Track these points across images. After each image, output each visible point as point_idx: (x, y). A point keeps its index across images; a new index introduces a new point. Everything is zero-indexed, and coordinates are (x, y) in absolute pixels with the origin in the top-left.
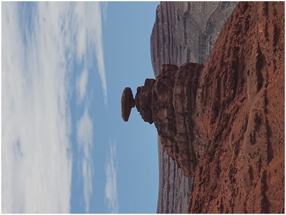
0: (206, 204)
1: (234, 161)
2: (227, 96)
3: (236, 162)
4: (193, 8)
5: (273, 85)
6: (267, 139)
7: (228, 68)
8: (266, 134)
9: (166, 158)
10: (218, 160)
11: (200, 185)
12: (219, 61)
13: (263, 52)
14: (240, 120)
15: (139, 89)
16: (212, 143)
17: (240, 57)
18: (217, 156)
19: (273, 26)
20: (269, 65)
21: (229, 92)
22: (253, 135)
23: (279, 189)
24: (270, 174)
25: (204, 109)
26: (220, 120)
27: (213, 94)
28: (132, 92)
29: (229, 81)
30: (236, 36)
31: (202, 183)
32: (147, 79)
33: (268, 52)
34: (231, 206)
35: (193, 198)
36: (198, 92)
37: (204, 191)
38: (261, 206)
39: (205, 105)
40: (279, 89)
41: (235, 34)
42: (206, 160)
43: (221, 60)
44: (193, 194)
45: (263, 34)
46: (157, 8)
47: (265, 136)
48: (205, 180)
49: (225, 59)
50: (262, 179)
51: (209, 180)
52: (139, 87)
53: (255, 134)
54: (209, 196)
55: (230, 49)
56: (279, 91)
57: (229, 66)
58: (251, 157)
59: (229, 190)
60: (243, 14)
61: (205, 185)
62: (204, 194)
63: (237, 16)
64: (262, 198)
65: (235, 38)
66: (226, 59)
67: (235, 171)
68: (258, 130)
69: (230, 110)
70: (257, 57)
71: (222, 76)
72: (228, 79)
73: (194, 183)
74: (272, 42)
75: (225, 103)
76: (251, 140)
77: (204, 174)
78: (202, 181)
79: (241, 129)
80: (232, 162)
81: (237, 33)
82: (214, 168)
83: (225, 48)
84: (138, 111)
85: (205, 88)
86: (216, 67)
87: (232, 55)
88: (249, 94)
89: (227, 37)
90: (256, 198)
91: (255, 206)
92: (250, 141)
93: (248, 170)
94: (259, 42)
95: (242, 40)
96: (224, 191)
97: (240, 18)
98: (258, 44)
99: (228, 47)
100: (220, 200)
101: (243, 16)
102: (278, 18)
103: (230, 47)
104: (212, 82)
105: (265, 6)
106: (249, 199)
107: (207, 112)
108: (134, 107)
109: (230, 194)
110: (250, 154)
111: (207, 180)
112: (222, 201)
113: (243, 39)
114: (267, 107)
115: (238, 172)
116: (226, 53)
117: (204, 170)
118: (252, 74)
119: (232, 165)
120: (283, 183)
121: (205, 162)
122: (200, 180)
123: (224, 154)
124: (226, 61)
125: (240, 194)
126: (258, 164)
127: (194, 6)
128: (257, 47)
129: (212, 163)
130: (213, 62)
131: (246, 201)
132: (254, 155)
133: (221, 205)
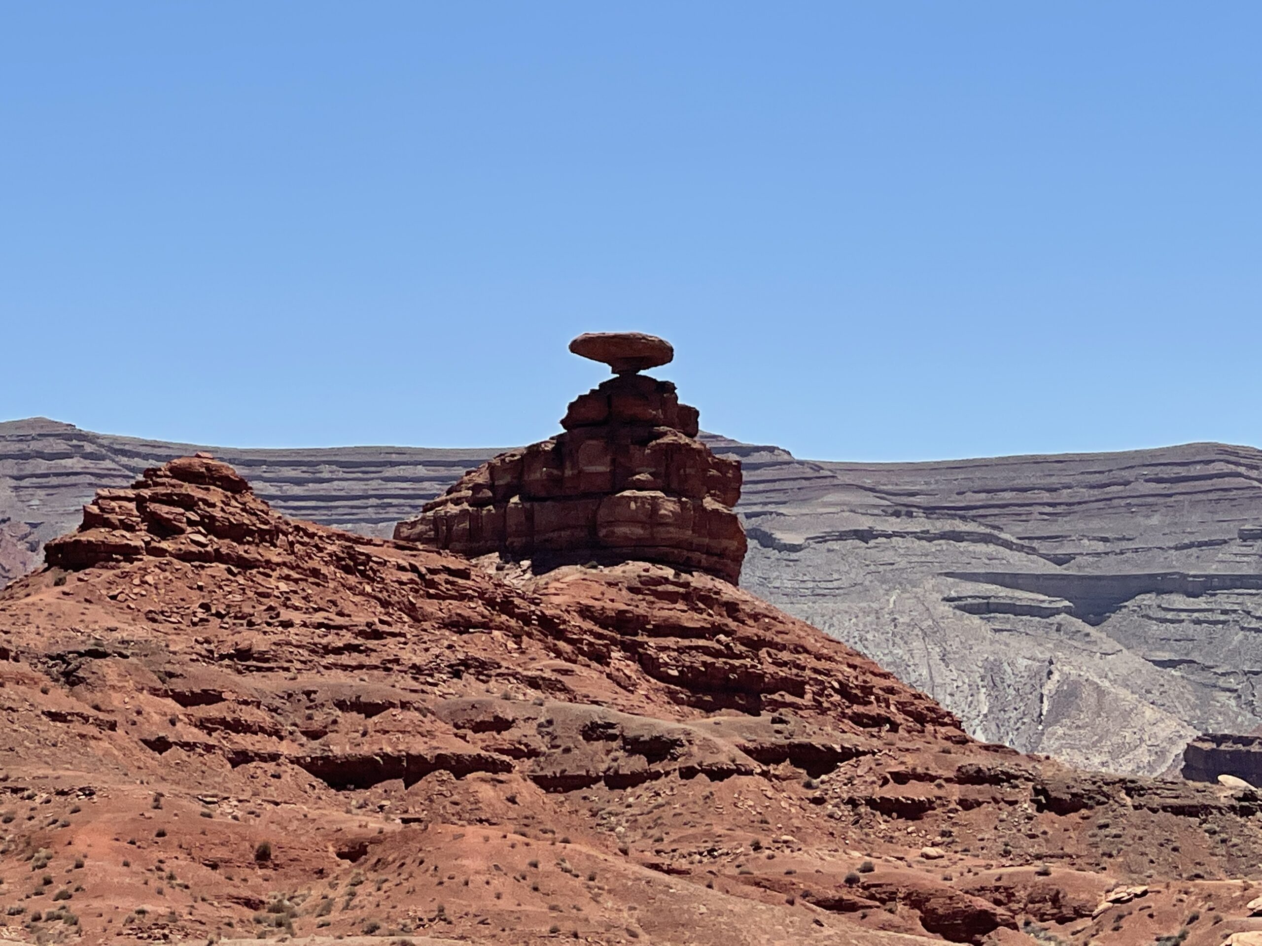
0: (368, 589)
1: (509, 675)
2: (661, 655)
3: (509, 680)
4: (786, 560)
5: (769, 794)
6: (601, 774)
7: (742, 661)
8: (616, 772)
9: (322, 472)
10: (491, 624)
11: (414, 569)
12: (761, 633)
13: (845, 767)
14: (616, 693)
15: (668, 388)
16: (533, 608)
17: (776, 697)
18: (502, 623)
19: (928, 799)
20: (808, 786)
21: (673, 662)
22: (610, 731)
23: (458, 808)
24: (501, 782)
25: (617, 584)
26: (592, 632)
27: (666, 613)
28: (659, 367)
29: (704, 664)
30: (836, 685)
31: (421, 576)
32: (697, 413)
33: (846, 781)
34: (384, 662)
35: (376, 548)
36: (661, 569)
37: (401, 583)
38: (404, 753)
39: (631, 589)
40: (760, 813)
41: (840, 682)
42: (491, 588)
43: (764, 639)
44: (388, 547)
45: (902, 768)
46: (784, 451)
47: (609, 769)
48: (432, 584)
49: (768, 652)
50: (486, 759)
51: (430, 596)
52: (675, 388)
53: (613, 738)
54: (389, 596)
55: (798, 666)
56: (754, 813)
57: (748, 662)
58: (540, 725)
59: (429, 656)
60: (898, 709)
61: (417, 584)
62: (393, 581)
63: (891, 691)
64: (428, 757)
65: (829, 683)
66: (770, 655)
67: (481, 677)
68: (629, 747)
69: (622, 665)
70: (831, 749)
71: (718, 641)
72: (709, 660)
73: (419, 550)
74: (878, 793)
75: (641, 650)
76: (594, 726)
77: (447, 582)
78: (427, 577)
79: (588, 696)
80: (507, 668)
81: (844, 690)
82: (467, 613)
83: (799, 653)
84: (601, 385)
85: (682, 590)
86: (743, 622)
87: (781, 673)
88: (716, 723)
89: (830, 659)
90: (425, 739)
91: (401, 735)
92: (592, 723)
93: (501, 715)
94: (874, 753)
95: (825, 705)
96: (425, 642)
97: (887, 701)
98: (868, 753)
99: (802, 663)
100: (395, 629)
101: (893, 708)
102: (951, 815)
103: (803, 668)
104: (700, 611)
105: (987, 773)
106: (421, 718)
107: (612, 592)
108: (613, 372)
109: (417, 660)
110: (550, 722)
111: (432, 591)
112: (394, 635)
113: (829, 709)
114: (701, 777)
115: (483, 686)
116: (785, 656)
117: (461, 581)
118: (778, 732)
119: (500, 667)
120: (477, 821)
121: (484, 585)
122: (429, 570)
123: (511, 645)
124: (763, 653)
125: (423, 691)
126: (522, 747)
127: (791, 564)
128: (861, 749)
129: (481, 609)
130: (756, 617)
131: (416, 709)
132: (548, 733)
133: (384, 632)
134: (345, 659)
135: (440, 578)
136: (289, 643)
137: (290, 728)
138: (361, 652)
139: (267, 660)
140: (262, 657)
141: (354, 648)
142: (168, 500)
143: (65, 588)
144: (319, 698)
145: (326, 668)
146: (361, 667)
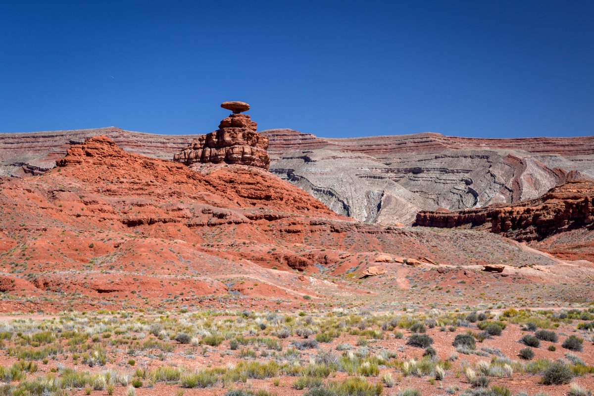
0: (151, 173)
1: (187, 196)
2: (242, 190)
3: (187, 198)
6: (206, 223)
7: (265, 192)
8: (210, 223)
10: (188, 182)
11: (167, 167)
12: (271, 184)
13: (279, 221)
14: (222, 201)
16: (202, 177)
17: (275, 201)
18: (191, 182)
20: (269, 226)
21: (246, 192)
22: (210, 212)
23: (164, 233)
24: (177, 226)
25: (231, 171)
26: (222, 185)
27: (244, 179)
29: (254, 193)
33: (279, 225)
34: (149, 193)
35: (156, 161)
36: (245, 167)
37: (162, 171)
38: (149, 218)
39: (234, 172)
40: (248, 234)
41: (293, 198)
42: (189, 172)
43: (272, 186)
44: (159, 161)
45: (295, 221)
48: (172, 171)
50: (172, 219)
51: (171, 175)
54: (157, 175)
55: (281, 193)
57: (267, 192)
58: (191, 210)
59: (163, 191)
61: (167, 171)
62: (160, 170)
64: (156, 219)
65: (290, 198)
66: (273, 190)
67: (179, 197)
68: (214, 216)
69: (230, 193)
70: (275, 216)
71: (259, 187)
72: (256, 192)
73: (169, 162)
74: (287, 228)
75: (236, 189)
76: (205, 210)
77: (176, 170)
78: (170, 169)
79: (214, 202)
80: (187, 194)
81: (294, 200)
82: (181, 179)
83: (282, 189)
85: (249, 173)
86: (266, 181)
87: (276, 195)
88: (244, 209)
89: (292, 191)
90: (156, 214)
91: (149, 213)
93: (179, 207)
96: (162, 187)
97: (307, 202)
98: (286, 217)
99: (283, 192)
102: (308, 234)
103: (283, 194)
104: (254, 178)
106: (155, 208)
107: (229, 173)
109: (159, 192)
110: (193, 209)
111: (171, 173)
112: (154, 185)
113: (290, 205)
114: (233, 224)
115: (178, 199)
116: (278, 190)
117: (180, 170)
118: (261, 212)
119: (184, 194)
121: (187, 171)
122: (171, 167)
123: (194, 188)
124: (271, 190)
125: (159, 201)
126: (185, 216)
128: (284, 216)
129: (186, 178)
130: (271, 179)
131: (154, 206)
132: (192, 212)
133: (151, 185)
134: (139, 192)
135: (174, 169)
136: (122, 188)
137: (118, 211)
139: (115, 192)
141: (142, 189)
142: (92, 148)
143: (61, 173)
144: (126, 203)
145: (132, 194)
146: (143, 194)
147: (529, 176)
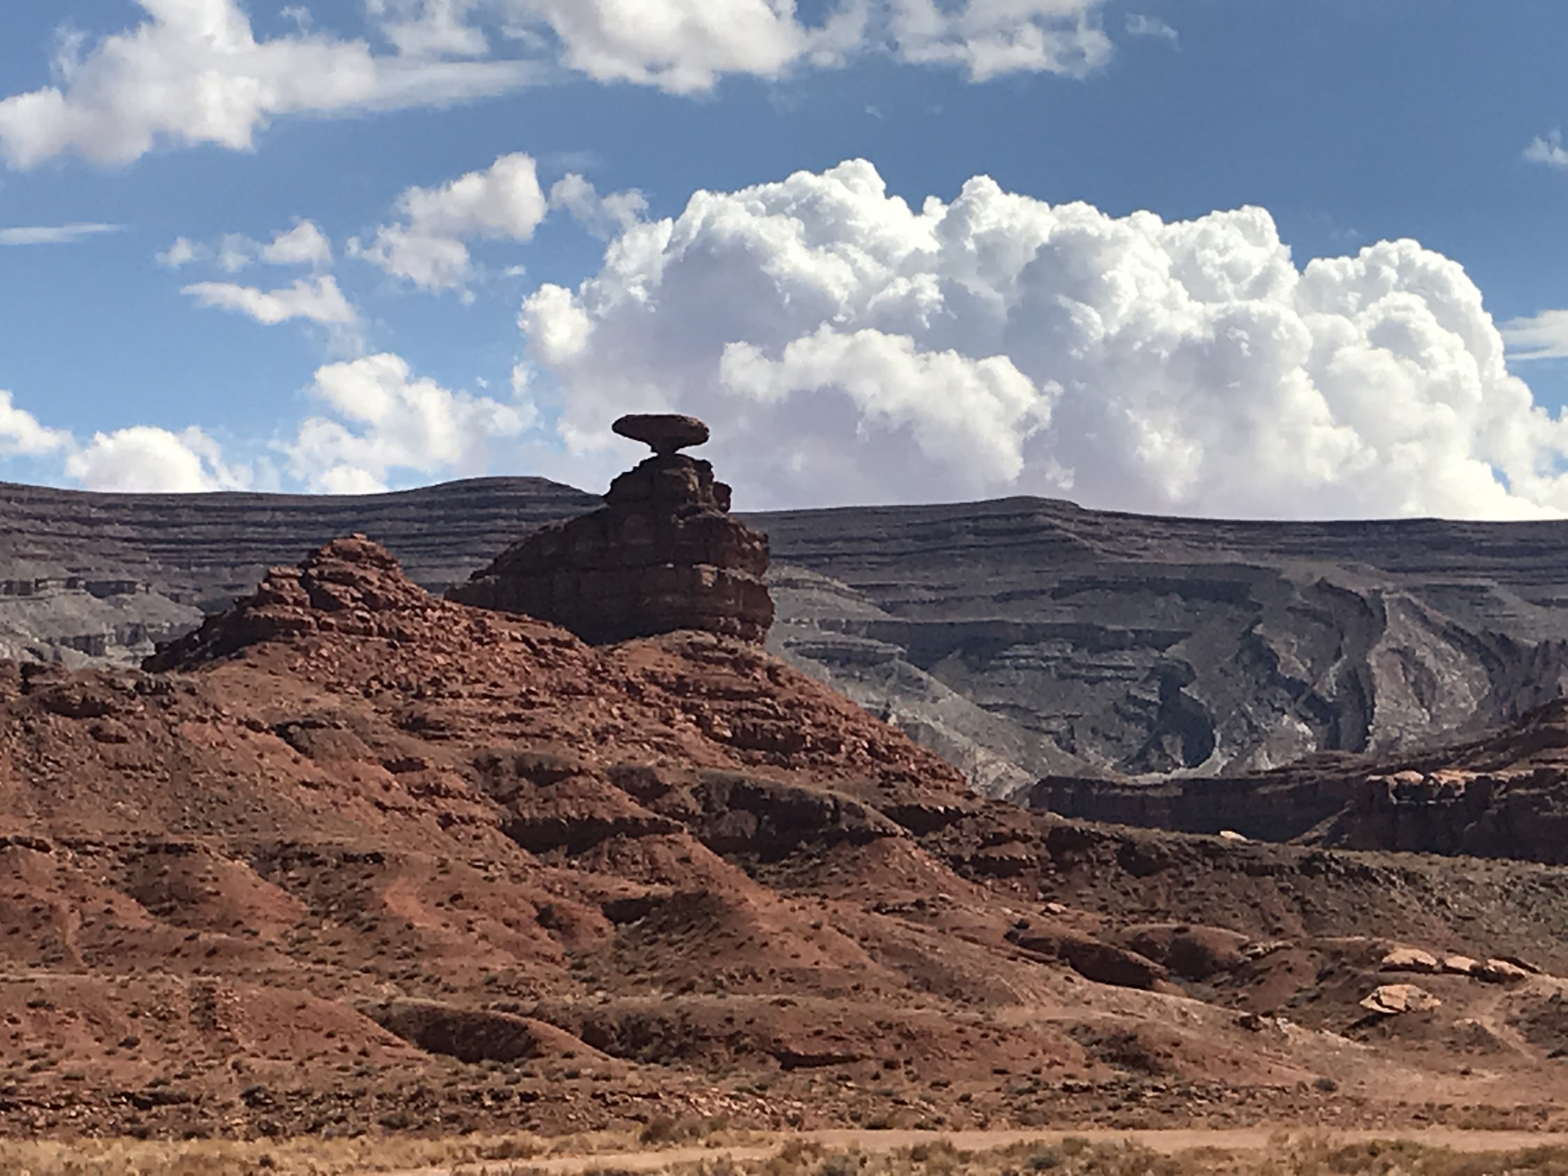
2: (716, 717)
7: (787, 723)
15: (705, 466)
21: (727, 724)
24: (675, 843)
29: (754, 725)
32: (730, 490)
36: (703, 635)
38: (587, 817)
39: (684, 655)
48: (542, 654)
52: (712, 467)
57: (792, 723)
62: (509, 651)
64: (609, 821)
66: (808, 716)
84: (641, 463)
90: (605, 804)
91: (582, 800)
104: (747, 676)
108: (653, 452)
134: (509, 727)
135: (548, 648)
136: (459, 713)
137: (482, 794)
138: (522, 721)
139: (442, 729)
140: (437, 726)
141: (516, 718)
142: (334, 579)
143: (248, 661)
144: (502, 764)
145: (494, 735)
146: (524, 735)
147: (1397, 658)
